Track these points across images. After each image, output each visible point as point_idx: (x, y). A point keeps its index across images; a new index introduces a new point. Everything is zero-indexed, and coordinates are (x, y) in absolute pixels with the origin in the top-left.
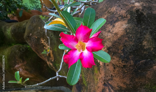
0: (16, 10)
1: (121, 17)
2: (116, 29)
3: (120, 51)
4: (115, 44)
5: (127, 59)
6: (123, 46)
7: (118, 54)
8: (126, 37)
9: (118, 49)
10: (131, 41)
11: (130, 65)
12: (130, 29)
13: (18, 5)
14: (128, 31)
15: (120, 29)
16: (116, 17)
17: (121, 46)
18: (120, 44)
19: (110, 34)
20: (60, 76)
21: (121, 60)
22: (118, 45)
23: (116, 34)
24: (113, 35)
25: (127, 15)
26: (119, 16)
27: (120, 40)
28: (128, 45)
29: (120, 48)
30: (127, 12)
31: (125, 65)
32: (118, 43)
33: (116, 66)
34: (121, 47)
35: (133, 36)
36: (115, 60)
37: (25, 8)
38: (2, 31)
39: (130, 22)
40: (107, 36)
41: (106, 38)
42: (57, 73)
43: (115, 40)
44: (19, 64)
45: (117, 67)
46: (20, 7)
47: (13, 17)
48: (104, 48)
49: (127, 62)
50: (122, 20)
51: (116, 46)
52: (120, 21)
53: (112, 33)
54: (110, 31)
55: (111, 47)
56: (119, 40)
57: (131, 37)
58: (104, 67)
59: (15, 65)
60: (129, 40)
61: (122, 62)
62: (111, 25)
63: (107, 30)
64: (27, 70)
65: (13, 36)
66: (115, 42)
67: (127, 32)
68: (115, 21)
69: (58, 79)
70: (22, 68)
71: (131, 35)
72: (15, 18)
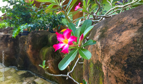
0: (58, 25)
1: (130, 26)
2: (122, 37)
3: (123, 62)
4: (119, 53)
5: (132, 73)
6: (127, 56)
7: (121, 64)
8: (132, 47)
9: (121, 59)
10: (138, 51)
11: (136, 81)
12: (138, 38)
13: (59, 23)
14: (136, 40)
15: (127, 38)
16: (125, 26)
17: (125, 55)
18: (124, 53)
19: (115, 42)
20: (70, 77)
21: (124, 72)
22: (121, 54)
23: (121, 43)
24: (118, 43)
25: (138, 24)
26: (129, 25)
27: (125, 49)
28: (133, 56)
29: (123, 57)
30: (138, 20)
31: (129, 81)
32: (122, 52)
33: (118, 79)
34: (125, 57)
35: (141, 46)
36: (117, 71)
37: (63, 24)
38: (48, 38)
39: (140, 30)
40: (112, 44)
41: (111, 46)
42: (68, 74)
43: (119, 49)
44: (50, 60)
45: (119, 81)
46: (60, 23)
47: (55, 30)
48: (108, 57)
49: (131, 76)
50: (131, 29)
51: (119, 55)
52: (129, 29)
53: (117, 41)
54: (115, 39)
55: (114, 56)
56: (123, 49)
57: (139, 46)
58: (107, 78)
59: (48, 60)
60: (136, 50)
61: (125, 75)
62: (118, 34)
63: (113, 39)
64: (53, 66)
65: (52, 41)
66: (119, 51)
67: (134, 40)
68: (123, 29)
69: (67, 78)
70: (51, 64)
71: (138, 45)
72: (56, 31)
